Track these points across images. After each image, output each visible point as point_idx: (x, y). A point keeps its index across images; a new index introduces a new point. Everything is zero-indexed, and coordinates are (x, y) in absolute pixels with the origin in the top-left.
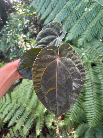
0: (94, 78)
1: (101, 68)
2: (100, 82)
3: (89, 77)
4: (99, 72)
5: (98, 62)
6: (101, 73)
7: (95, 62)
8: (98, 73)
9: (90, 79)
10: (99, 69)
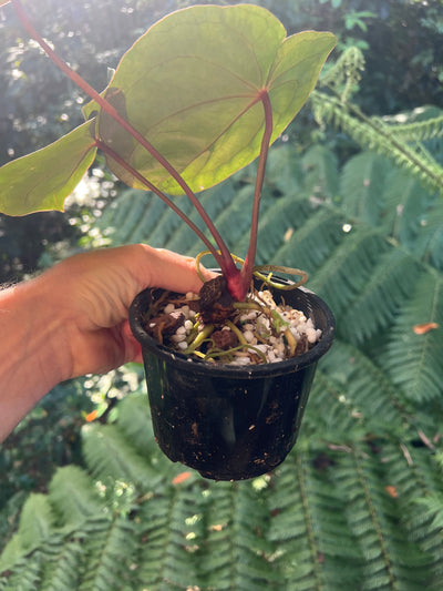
0: (323, 530)
1: (359, 476)
2: (360, 552)
3: (298, 523)
4: (352, 495)
5: (343, 447)
6: (362, 503)
7: (333, 447)
8: (347, 503)
9: (306, 534)
10: (352, 481)
